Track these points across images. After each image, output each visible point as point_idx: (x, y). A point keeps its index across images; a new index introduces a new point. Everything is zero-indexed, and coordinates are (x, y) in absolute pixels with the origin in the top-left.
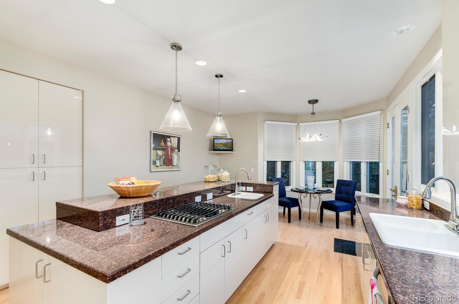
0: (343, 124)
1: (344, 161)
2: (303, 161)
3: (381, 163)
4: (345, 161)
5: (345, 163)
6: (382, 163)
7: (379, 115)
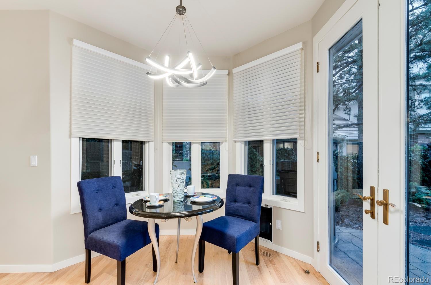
0: (234, 78)
1: (235, 142)
2: (169, 143)
3: (301, 141)
4: (238, 141)
5: (238, 144)
6: (304, 141)
7: (300, 51)
